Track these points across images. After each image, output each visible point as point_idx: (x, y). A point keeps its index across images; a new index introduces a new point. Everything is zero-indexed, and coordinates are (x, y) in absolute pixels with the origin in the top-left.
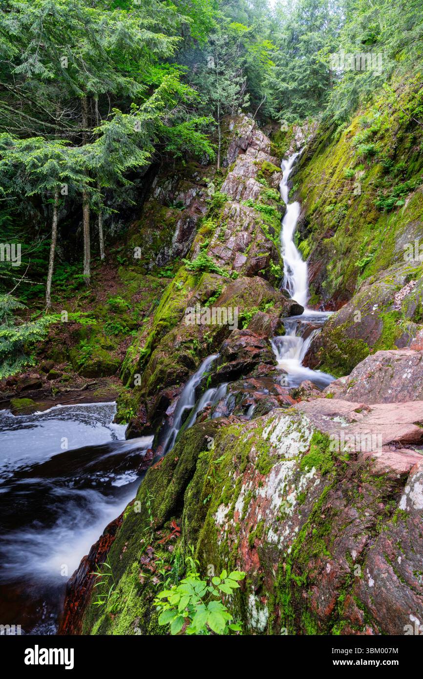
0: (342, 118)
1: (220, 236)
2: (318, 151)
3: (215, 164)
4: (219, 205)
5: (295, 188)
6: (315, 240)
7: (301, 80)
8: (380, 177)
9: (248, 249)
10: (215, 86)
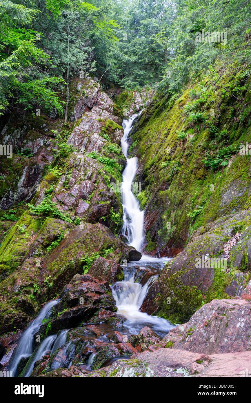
1: (64, 183)
2: (154, 114)
3: (62, 118)
4: (64, 155)
5: (134, 145)
6: (151, 191)
7: (141, 55)
8: (207, 141)
9: (90, 197)
10: (66, 52)
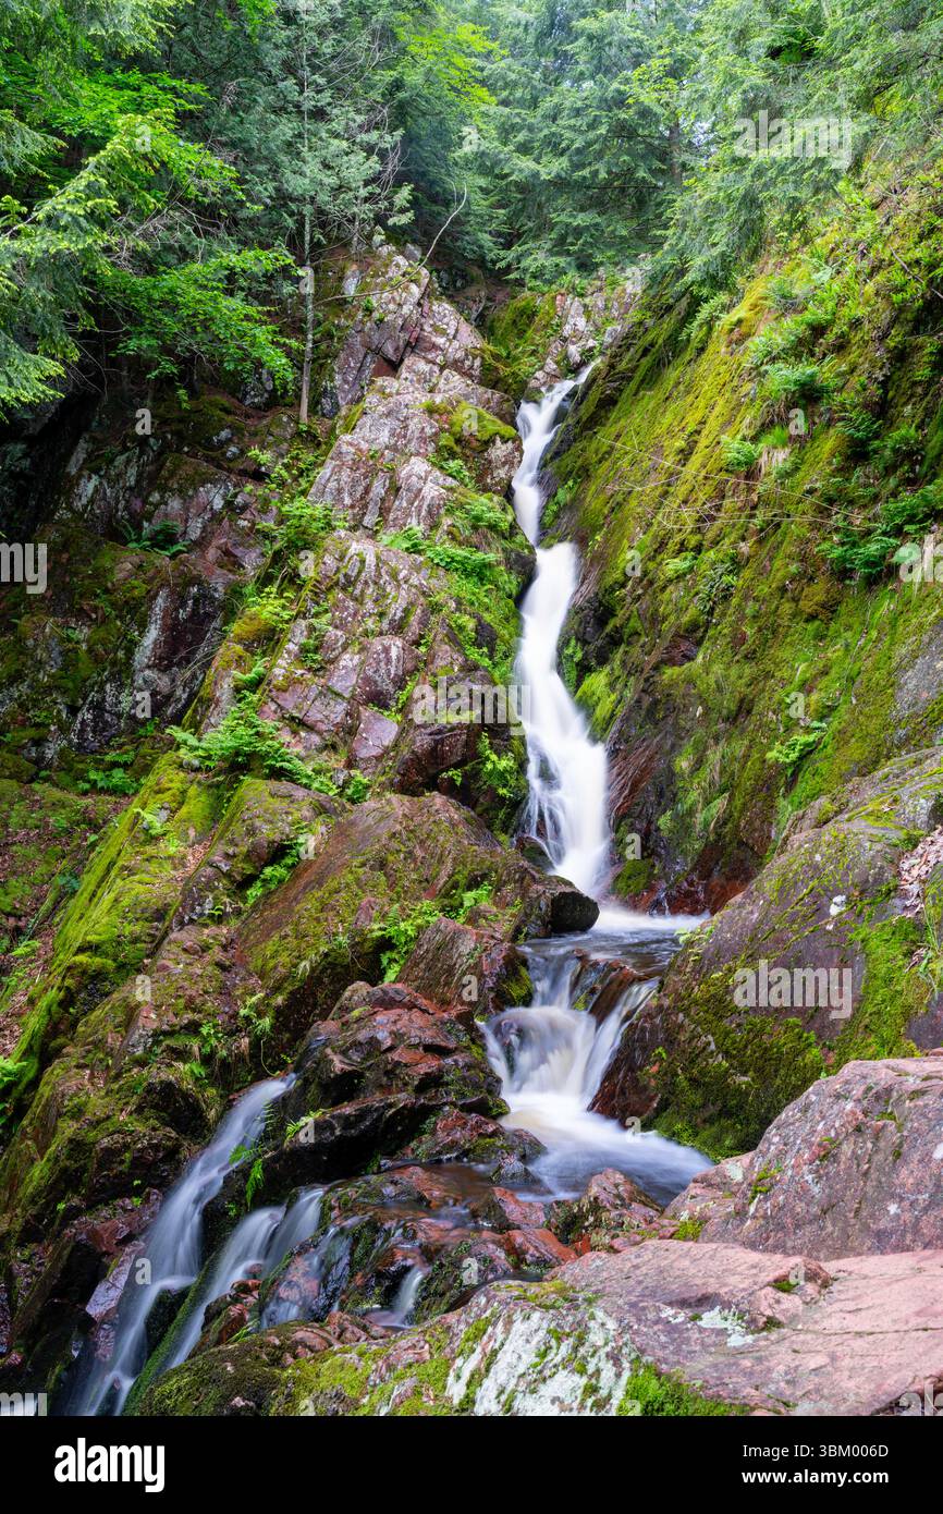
0: (713, 278)
1: (304, 650)
2: (638, 376)
3: (291, 405)
4: (303, 544)
5: (563, 495)
6: (632, 670)
7: (579, 151)
8: (840, 470)
9: (403, 696)
10: (299, 154)
